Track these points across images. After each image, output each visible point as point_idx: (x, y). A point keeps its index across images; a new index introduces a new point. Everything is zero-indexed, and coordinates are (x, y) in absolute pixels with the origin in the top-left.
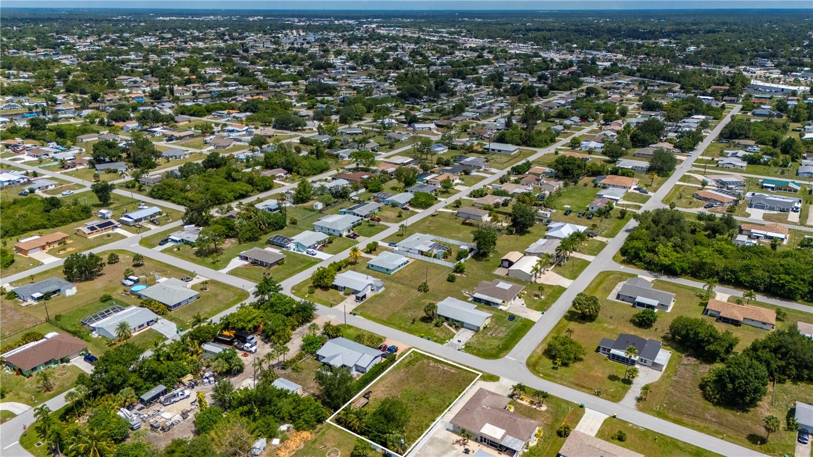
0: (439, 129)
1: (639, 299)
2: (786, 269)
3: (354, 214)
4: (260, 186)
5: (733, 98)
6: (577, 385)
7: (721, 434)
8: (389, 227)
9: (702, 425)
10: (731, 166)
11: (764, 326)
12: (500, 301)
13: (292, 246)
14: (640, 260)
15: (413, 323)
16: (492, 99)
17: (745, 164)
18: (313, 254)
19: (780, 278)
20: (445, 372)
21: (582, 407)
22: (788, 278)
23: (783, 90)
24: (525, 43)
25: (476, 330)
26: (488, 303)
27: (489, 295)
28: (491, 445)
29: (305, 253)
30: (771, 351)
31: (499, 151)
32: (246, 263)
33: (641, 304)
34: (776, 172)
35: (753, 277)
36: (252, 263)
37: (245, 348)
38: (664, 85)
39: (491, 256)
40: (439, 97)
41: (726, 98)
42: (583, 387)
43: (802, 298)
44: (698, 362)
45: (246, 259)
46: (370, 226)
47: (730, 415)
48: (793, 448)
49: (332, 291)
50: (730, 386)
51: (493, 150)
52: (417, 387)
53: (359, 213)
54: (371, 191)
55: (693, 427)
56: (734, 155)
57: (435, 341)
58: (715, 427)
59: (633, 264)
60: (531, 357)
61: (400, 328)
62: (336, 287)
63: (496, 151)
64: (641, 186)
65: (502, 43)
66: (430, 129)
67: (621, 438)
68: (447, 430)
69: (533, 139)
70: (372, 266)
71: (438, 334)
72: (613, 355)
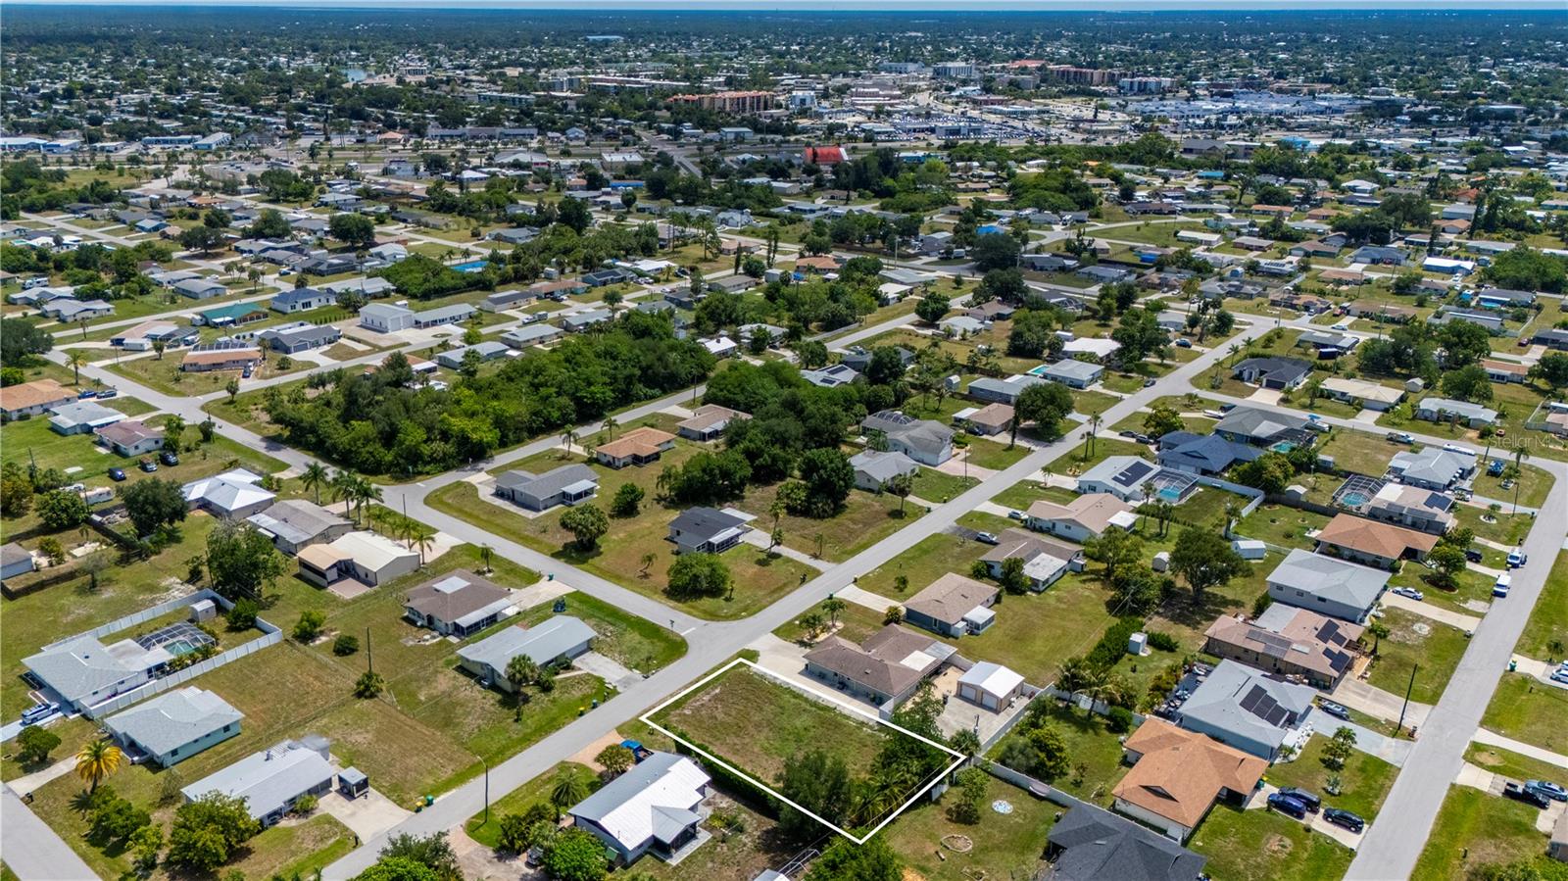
1: (571, 490)
33: (579, 496)
57: (605, 700)
70: (174, 753)
71: (577, 694)
72: (722, 543)
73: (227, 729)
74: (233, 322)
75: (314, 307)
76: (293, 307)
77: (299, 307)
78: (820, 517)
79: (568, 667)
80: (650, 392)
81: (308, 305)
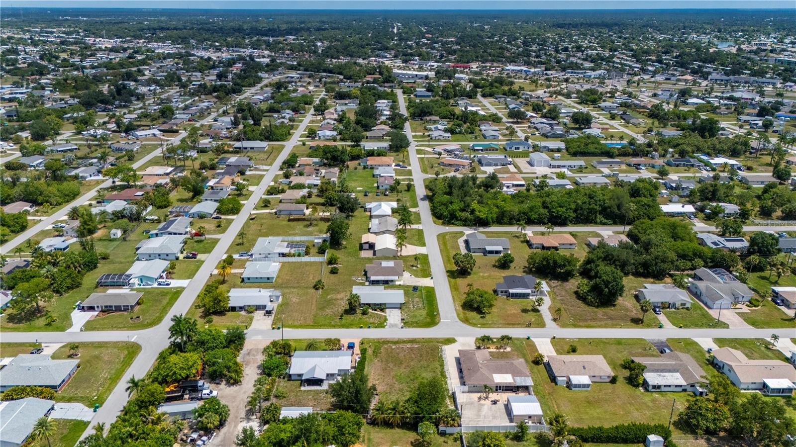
0: (165, 134)
1: (488, 248)
2: (559, 204)
3: (170, 233)
4: (14, 226)
5: (391, 84)
6: (508, 324)
7: (616, 325)
8: (219, 239)
9: (602, 323)
10: (441, 138)
11: (571, 247)
12: (396, 278)
13: (135, 281)
14: (457, 220)
15: (341, 319)
16: (189, 100)
17: (449, 135)
18: (168, 284)
19: (558, 211)
20: (412, 349)
21: (528, 338)
22: (564, 209)
23: (416, 75)
24: (164, 42)
25: (400, 307)
26: (386, 282)
27: (383, 275)
28: (506, 390)
29: (155, 285)
30: (603, 261)
31: (252, 148)
32: (96, 313)
33: (491, 252)
34: (471, 138)
35: (539, 215)
36: (102, 311)
37: (204, 397)
38: (329, 77)
39: (344, 243)
40: (131, 102)
41: (386, 84)
42: (514, 324)
43: (571, 222)
44: (560, 283)
45: (91, 308)
46: (198, 242)
47: (609, 310)
48: (656, 318)
49: (230, 314)
50: (607, 290)
51: (246, 148)
52: (402, 370)
53: (175, 231)
54: (160, 207)
55: (600, 327)
56: (437, 129)
57: (376, 327)
58: (610, 322)
59: (453, 224)
60: (458, 315)
61: (334, 327)
62: (233, 309)
63: (249, 149)
64: (398, 163)
65: (138, 43)
66: (154, 135)
67: (574, 350)
68: (463, 392)
69: (275, 134)
70: (249, 279)
71: (372, 320)
72: (513, 294)
73: (268, 278)
74: (482, 150)
75: (521, 150)
76: (511, 148)
77: (513, 149)
78: (589, 304)
79: (382, 310)
80: (605, 221)
81: (518, 148)
